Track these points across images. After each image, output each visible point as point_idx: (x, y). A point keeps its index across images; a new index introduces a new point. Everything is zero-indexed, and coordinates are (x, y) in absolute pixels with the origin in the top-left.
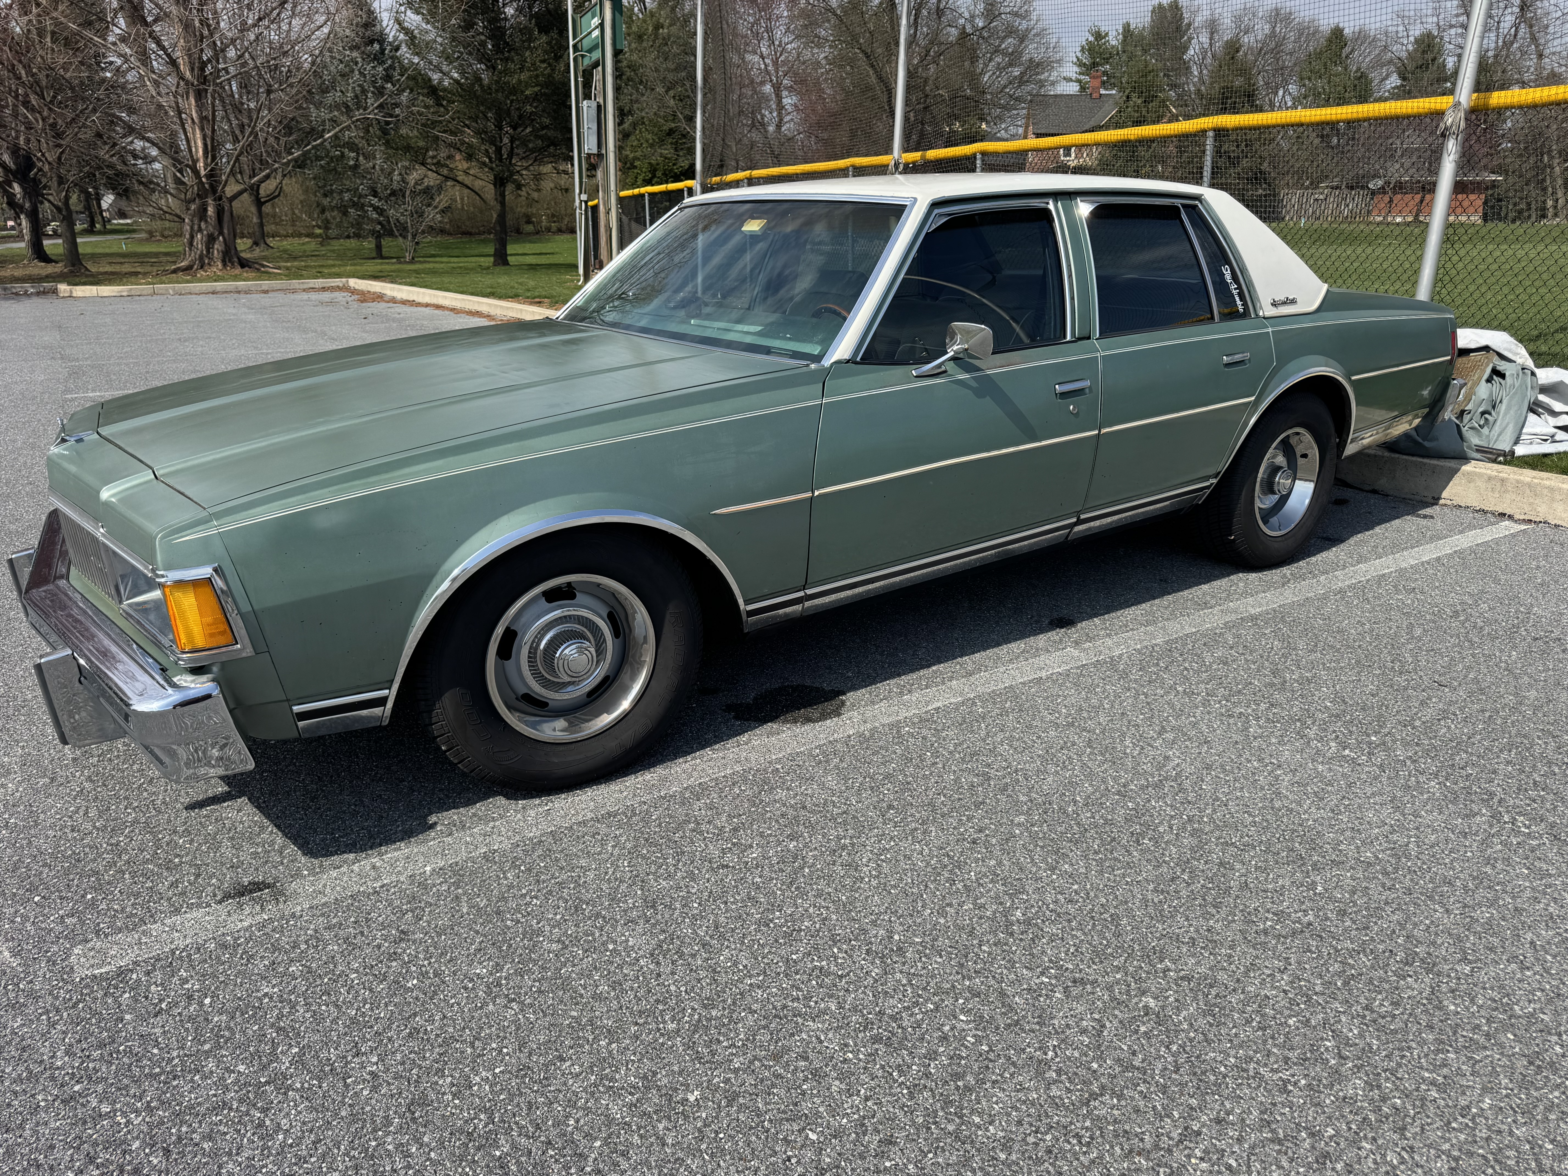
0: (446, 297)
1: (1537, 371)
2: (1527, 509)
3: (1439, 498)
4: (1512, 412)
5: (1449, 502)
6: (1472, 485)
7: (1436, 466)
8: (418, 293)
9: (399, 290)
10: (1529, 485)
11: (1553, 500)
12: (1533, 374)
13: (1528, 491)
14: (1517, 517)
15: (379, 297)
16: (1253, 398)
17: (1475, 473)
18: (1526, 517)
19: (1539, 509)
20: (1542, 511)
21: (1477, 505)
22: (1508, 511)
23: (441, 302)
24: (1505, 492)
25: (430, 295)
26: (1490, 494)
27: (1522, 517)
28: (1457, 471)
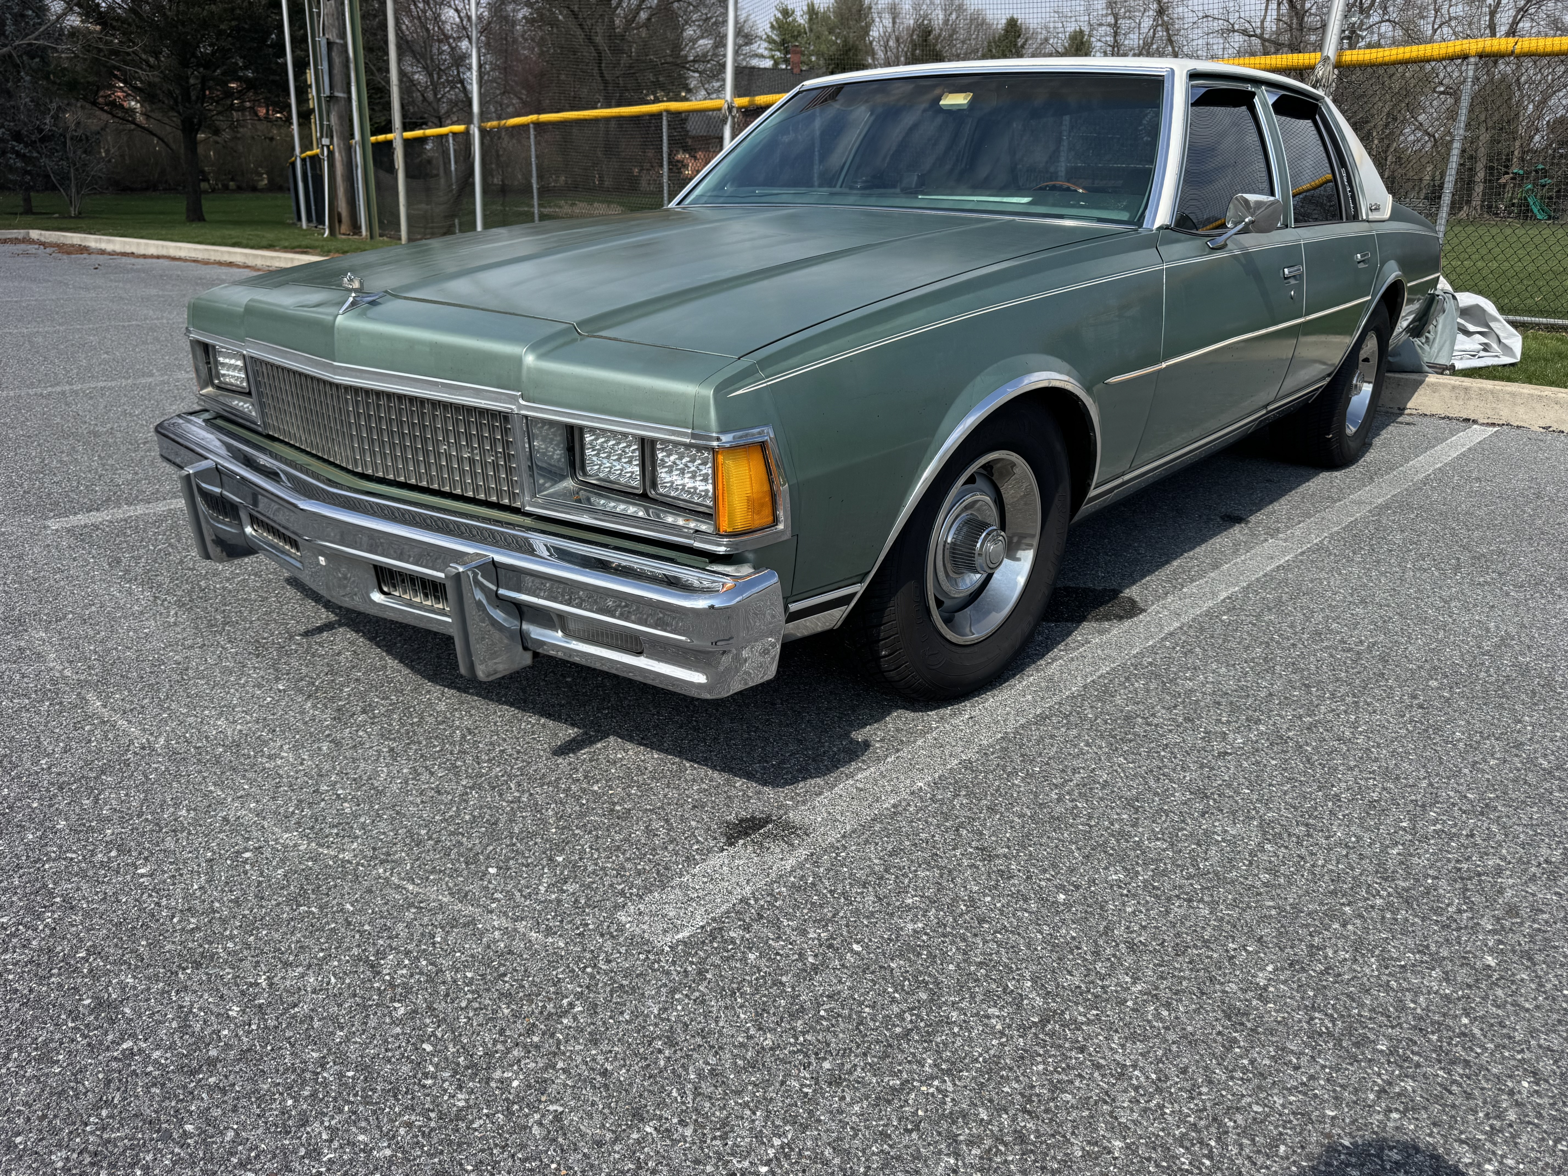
0: (180, 248)
1: (1457, 295)
2: (1490, 413)
3: (1404, 409)
4: (1447, 331)
5: (1414, 412)
6: (1436, 395)
7: (1400, 379)
8: (138, 244)
9: (109, 241)
10: (1492, 392)
11: (1515, 404)
12: (1454, 297)
13: (1491, 397)
14: (1481, 421)
15: (83, 250)
16: (1369, 298)
17: (1440, 384)
18: (1490, 421)
19: (1502, 413)
20: (1505, 414)
21: (1442, 412)
22: (1472, 417)
23: (173, 253)
24: (1469, 399)
25: (157, 246)
26: (1454, 402)
27: (1486, 421)
28: (1421, 382)
